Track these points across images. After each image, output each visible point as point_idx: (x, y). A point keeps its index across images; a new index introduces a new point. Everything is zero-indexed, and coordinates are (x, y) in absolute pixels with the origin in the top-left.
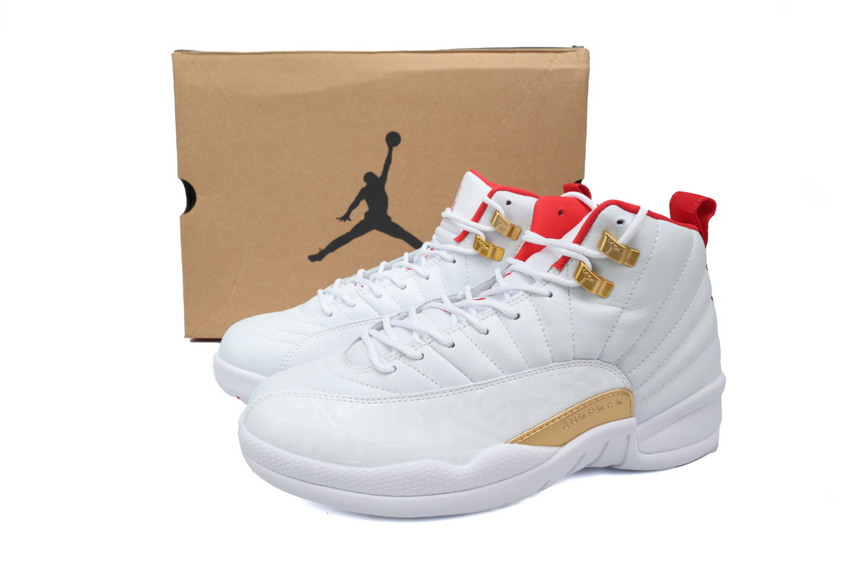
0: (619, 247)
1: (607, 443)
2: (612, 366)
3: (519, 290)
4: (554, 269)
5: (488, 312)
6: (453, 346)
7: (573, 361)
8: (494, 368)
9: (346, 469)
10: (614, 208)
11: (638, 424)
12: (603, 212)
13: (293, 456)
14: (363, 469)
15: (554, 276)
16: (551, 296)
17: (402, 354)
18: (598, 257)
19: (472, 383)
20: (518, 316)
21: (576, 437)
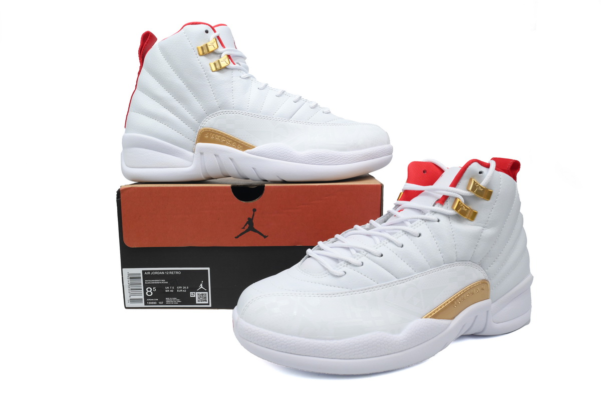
0: (482, 188)
1: (477, 316)
2: (477, 265)
3: (417, 219)
4: (438, 204)
5: (400, 233)
6: (382, 255)
7: (456, 262)
8: (410, 269)
9: (323, 342)
10: (475, 164)
11: (493, 302)
12: (470, 166)
13: (285, 336)
14: (335, 341)
15: (438, 208)
16: (439, 221)
17: (348, 263)
18: (468, 195)
19: (396, 280)
20: (420, 235)
21: (460, 313)
